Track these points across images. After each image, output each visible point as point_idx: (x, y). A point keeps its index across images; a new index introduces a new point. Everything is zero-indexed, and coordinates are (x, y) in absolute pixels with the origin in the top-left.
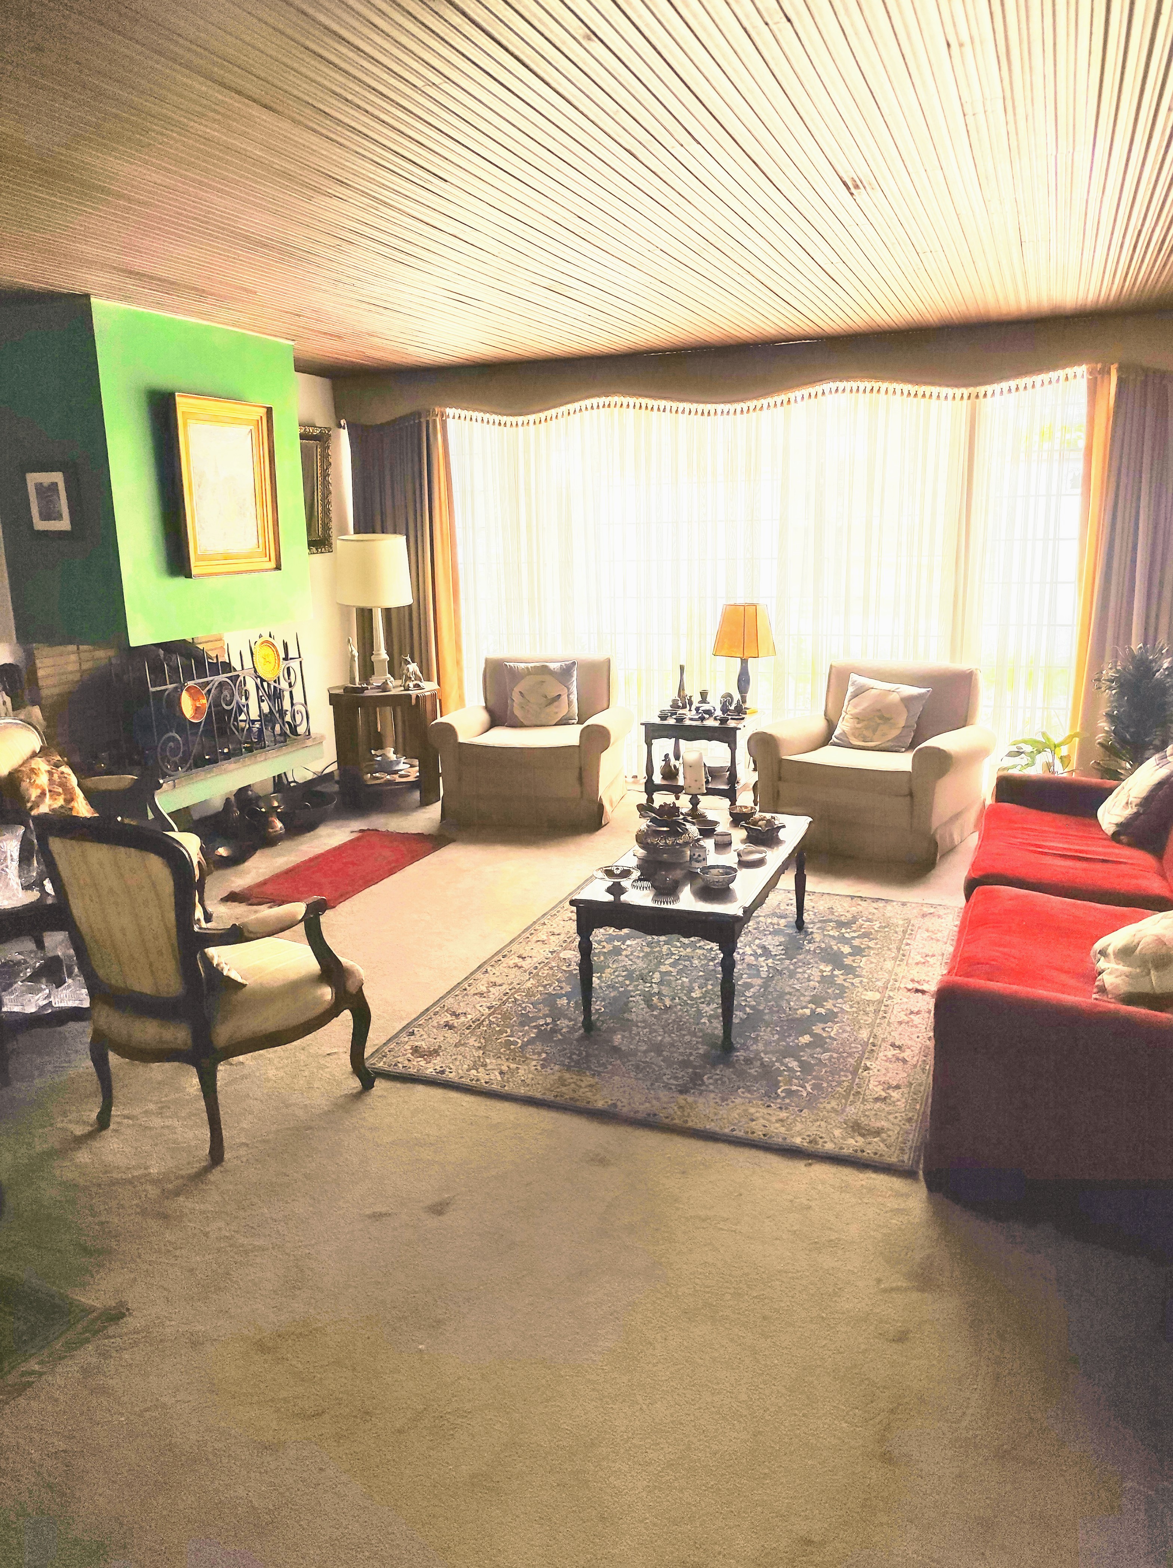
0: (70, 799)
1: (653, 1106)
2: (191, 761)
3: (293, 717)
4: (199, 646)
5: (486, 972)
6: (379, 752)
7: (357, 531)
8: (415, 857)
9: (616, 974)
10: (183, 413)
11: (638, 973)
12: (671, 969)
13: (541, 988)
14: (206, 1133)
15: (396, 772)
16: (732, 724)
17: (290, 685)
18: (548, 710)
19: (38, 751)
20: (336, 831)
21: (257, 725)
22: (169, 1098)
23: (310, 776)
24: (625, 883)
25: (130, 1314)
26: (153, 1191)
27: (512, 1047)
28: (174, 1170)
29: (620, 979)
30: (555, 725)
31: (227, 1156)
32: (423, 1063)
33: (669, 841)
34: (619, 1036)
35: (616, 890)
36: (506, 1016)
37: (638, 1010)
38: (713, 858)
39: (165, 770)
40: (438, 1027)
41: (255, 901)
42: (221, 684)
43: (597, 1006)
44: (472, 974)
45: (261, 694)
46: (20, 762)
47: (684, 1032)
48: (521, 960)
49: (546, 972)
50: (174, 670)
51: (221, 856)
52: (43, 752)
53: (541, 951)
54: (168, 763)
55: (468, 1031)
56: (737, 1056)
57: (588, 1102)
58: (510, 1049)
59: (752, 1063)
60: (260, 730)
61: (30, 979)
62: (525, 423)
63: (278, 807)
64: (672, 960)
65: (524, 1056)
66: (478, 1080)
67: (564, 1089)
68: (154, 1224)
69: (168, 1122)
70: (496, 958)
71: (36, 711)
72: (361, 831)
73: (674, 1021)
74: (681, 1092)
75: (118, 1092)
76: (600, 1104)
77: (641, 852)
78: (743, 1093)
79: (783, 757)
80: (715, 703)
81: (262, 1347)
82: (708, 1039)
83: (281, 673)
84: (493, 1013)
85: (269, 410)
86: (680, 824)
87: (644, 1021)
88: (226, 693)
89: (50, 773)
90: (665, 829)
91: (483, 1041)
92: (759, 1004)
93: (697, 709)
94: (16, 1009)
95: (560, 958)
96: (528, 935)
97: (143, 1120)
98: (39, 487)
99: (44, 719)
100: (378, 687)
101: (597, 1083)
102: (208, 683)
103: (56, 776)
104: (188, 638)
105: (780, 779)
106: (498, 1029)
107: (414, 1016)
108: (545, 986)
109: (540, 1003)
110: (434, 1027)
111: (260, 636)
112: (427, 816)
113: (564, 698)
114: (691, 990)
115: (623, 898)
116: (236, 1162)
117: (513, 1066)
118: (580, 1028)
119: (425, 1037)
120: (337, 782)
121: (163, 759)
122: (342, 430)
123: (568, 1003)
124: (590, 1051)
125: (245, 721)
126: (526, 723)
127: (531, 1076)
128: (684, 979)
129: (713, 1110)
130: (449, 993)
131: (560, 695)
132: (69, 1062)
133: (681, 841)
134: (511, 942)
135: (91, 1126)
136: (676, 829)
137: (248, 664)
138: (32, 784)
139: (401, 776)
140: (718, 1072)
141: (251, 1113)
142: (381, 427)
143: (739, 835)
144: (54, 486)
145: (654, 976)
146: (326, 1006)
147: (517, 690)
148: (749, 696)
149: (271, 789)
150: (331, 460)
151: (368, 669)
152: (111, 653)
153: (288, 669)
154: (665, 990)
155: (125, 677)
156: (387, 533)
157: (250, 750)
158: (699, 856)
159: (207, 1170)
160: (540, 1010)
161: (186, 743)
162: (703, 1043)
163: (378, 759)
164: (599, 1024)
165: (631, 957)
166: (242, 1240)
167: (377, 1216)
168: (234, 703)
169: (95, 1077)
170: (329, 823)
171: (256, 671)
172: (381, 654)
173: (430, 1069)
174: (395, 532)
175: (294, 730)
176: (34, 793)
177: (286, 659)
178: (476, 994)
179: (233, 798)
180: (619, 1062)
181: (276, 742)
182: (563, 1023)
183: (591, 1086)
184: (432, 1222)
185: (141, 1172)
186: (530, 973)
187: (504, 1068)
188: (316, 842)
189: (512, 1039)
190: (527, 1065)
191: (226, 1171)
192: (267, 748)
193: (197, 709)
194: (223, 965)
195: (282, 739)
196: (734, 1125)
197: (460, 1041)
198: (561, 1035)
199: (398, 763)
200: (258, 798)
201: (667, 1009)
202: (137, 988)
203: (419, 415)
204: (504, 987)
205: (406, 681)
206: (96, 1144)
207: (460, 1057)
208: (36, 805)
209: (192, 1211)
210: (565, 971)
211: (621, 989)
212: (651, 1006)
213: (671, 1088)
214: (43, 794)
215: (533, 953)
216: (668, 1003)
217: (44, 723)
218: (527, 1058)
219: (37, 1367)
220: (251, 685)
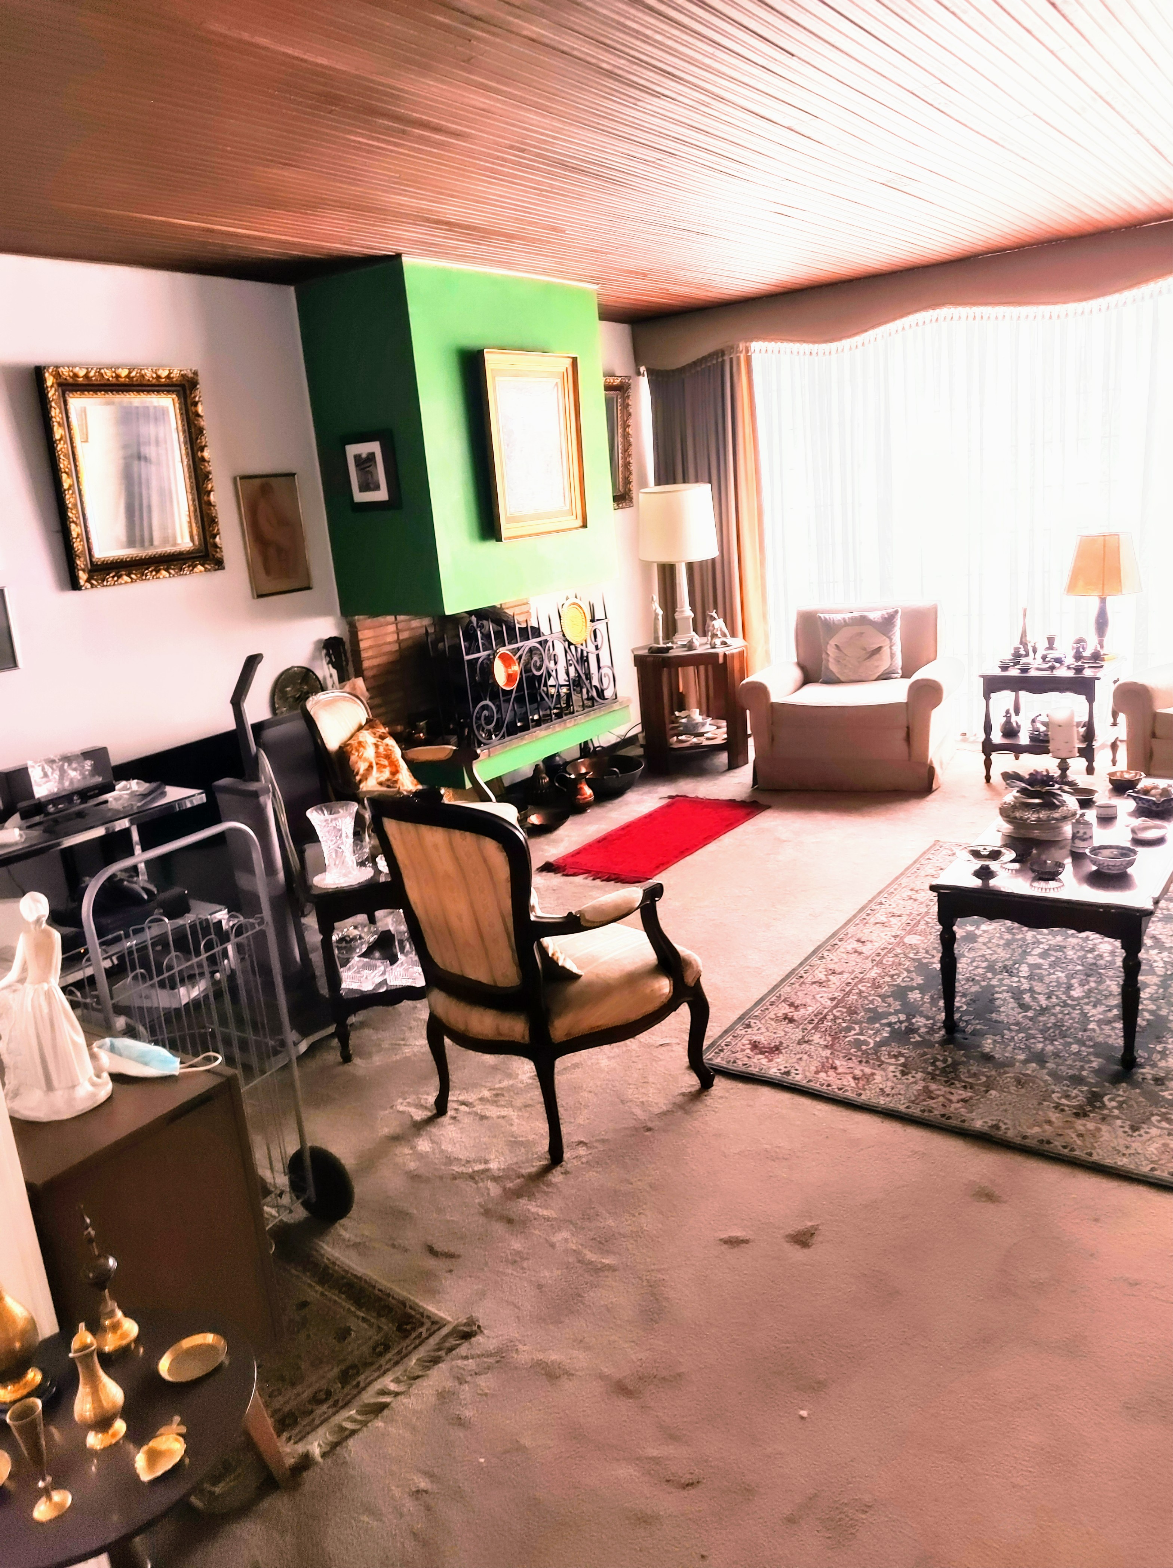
0: (395, 772)
1: (1044, 1131)
2: (504, 729)
3: (601, 681)
4: (507, 611)
5: (823, 958)
6: (683, 714)
7: (659, 482)
8: (730, 825)
9: (975, 964)
10: (492, 370)
11: (1000, 964)
12: (1041, 961)
13: (888, 979)
14: (543, 1127)
15: (702, 735)
16: (1088, 673)
17: (597, 648)
18: (868, 663)
19: (364, 723)
20: (645, 797)
21: (564, 690)
22: (501, 1085)
23: (613, 740)
24: (994, 865)
25: (481, 1332)
26: (494, 1189)
27: (864, 1047)
28: (514, 1166)
29: (981, 971)
30: (876, 680)
31: (567, 1155)
32: (764, 1061)
33: (1043, 815)
34: (989, 1041)
35: (984, 873)
36: (852, 1011)
37: (1008, 1011)
38: (1101, 836)
39: (480, 738)
40: (777, 1019)
41: (571, 871)
42: (531, 651)
43: (958, 1002)
44: (807, 959)
45: (569, 658)
46: (349, 735)
47: (1069, 1040)
48: (860, 944)
49: (891, 959)
50: (487, 636)
51: (533, 824)
52: (370, 724)
53: (882, 935)
54: (483, 731)
55: (811, 1026)
56: (1143, 1074)
57: (963, 1121)
58: (860, 1050)
59: (1163, 1084)
60: (569, 696)
61: (364, 955)
62: (840, 350)
63: (587, 773)
64: (1040, 951)
65: (878, 1059)
66: (829, 1085)
67: (931, 1102)
68: (499, 1228)
69: (504, 1112)
70: (832, 942)
71: (360, 682)
72: (670, 797)
73: (1055, 1024)
74: (1077, 1115)
75: (455, 1077)
76: (978, 1124)
77: (1007, 827)
78: (1159, 1121)
79: (1159, 711)
80: (1065, 650)
81: (622, 1389)
82: (1100, 1049)
83: (588, 635)
84: (836, 1006)
85: (574, 361)
86: (1054, 795)
87: (1017, 1024)
88: (535, 658)
89: (377, 746)
90: (1037, 801)
91: (829, 1039)
92: (1159, 1008)
93: (1044, 658)
94: (355, 986)
95: (904, 944)
96: (864, 916)
97: (479, 1108)
98: (357, 458)
99: (368, 690)
100: (684, 646)
101: (971, 1098)
102: (518, 649)
103: (381, 749)
104: (497, 604)
105: (1154, 735)
106: (844, 1025)
107: (748, 1006)
108: (892, 976)
109: (889, 996)
110: (772, 1019)
111: (567, 599)
112: (737, 780)
113: (886, 650)
114: (1070, 987)
115: (992, 883)
116: (575, 1162)
117: (868, 1070)
118: (939, 1028)
119: (763, 1030)
120: (642, 746)
121: (478, 728)
122: (641, 377)
123: (922, 998)
124: (956, 1057)
125: (554, 686)
126: (842, 678)
127: (890, 1084)
128: (1060, 974)
129: (1122, 1142)
130: (783, 980)
131: (880, 648)
132: (403, 1039)
133: (1056, 815)
134: (846, 924)
135: (430, 1111)
136: (1050, 802)
137: (556, 628)
138: (360, 757)
139: (708, 739)
140: (1121, 1092)
141: (586, 1107)
142: (682, 370)
143: (1125, 806)
144: (371, 457)
145: (1021, 969)
146: (664, 1000)
147: (832, 642)
148: (1106, 640)
149: (578, 755)
150: (631, 411)
151: (671, 628)
152: (426, 621)
153: (595, 632)
154: (1038, 987)
155: (441, 645)
156: (688, 482)
157: (559, 716)
158: (1085, 833)
159: (546, 1170)
160: (890, 1005)
161: (499, 709)
162: (1097, 1055)
163: (684, 721)
164: (962, 1025)
165: (990, 945)
166: (590, 1256)
167: (733, 1242)
168: (544, 668)
169: (430, 1057)
170: (635, 789)
171: (564, 635)
172: (685, 611)
173: (773, 1068)
174: (697, 481)
175: (601, 693)
176: (362, 767)
177: (593, 621)
178: (814, 983)
179: (541, 765)
180: (993, 1073)
181: (584, 707)
182: (919, 1021)
183: (964, 1101)
184: (798, 1254)
185: (481, 1167)
186: (873, 961)
187: (858, 1072)
188: (625, 809)
189: (862, 1038)
190: (884, 1070)
191: (566, 1173)
192: (576, 714)
193: (510, 678)
194: (558, 955)
195: (589, 703)
196: (1152, 1162)
197: (803, 1037)
198: (920, 1036)
199: (703, 724)
200: (566, 763)
201: (1043, 1011)
202: (473, 976)
203: (722, 353)
204: (845, 976)
205: (712, 639)
206: (434, 1130)
207: (805, 1057)
208: (365, 778)
209: (537, 1217)
210: (913, 959)
211: (984, 984)
212: (1024, 1007)
213: (1063, 1110)
214: (371, 767)
215: (874, 937)
216: (1044, 1003)
217: (367, 694)
218: (883, 1062)
219: (393, 1387)
220: (560, 649)
